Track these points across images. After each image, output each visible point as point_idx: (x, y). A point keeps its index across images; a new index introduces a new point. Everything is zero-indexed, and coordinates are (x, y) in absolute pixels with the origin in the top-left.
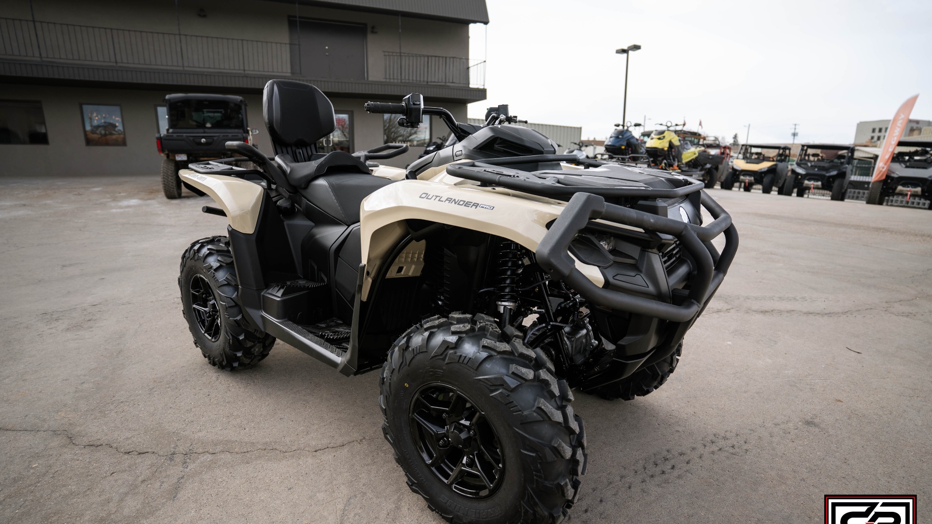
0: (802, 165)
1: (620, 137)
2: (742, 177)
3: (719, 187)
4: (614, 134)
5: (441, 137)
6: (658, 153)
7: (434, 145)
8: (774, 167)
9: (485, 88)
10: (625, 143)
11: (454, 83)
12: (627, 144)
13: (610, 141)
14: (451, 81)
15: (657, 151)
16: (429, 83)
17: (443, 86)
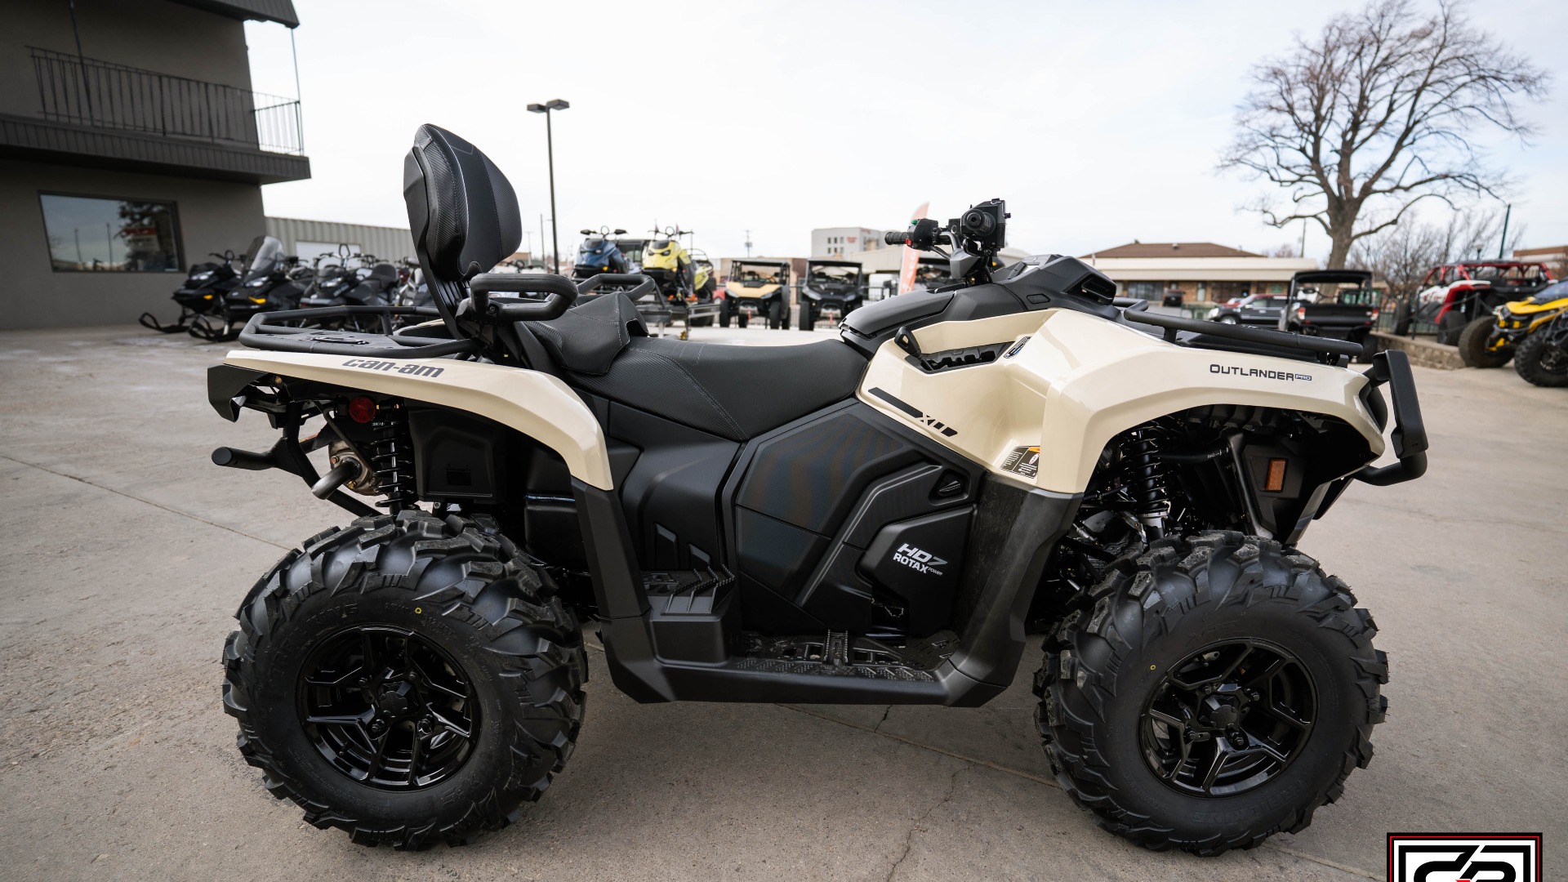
0: (815, 289)
1: (598, 251)
2: (742, 308)
3: (718, 325)
4: (588, 247)
5: (223, 254)
6: (665, 277)
7: (209, 270)
8: (779, 291)
9: (306, 155)
10: (606, 262)
11: (232, 140)
12: (610, 262)
13: (583, 259)
14: (224, 135)
15: (663, 274)
16: (168, 135)
17: (208, 144)
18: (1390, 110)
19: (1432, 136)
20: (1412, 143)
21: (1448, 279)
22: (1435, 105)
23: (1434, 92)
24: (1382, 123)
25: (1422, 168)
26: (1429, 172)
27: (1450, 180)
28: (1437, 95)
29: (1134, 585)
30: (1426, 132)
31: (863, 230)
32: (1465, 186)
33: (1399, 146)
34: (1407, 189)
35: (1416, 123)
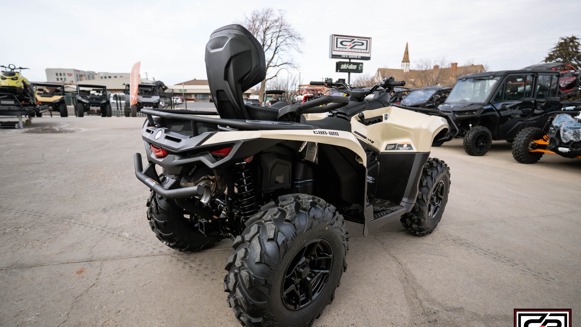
0: (85, 98)
8: (62, 99)
18: (272, 42)
19: (282, 51)
20: (277, 53)
21: (303, 93)
22: (281, 42)
23: (282, 38)
24: (270, 46)
25: (281, 60)
26: (283, 62)
27: (288, 64)
28: (282, 39)
29: (428, 173)
30: (280, 50)
31: (75, 70)
32: (291, 67)
33: (275, 53)
34: (278, 66)
35: (278, 47)
